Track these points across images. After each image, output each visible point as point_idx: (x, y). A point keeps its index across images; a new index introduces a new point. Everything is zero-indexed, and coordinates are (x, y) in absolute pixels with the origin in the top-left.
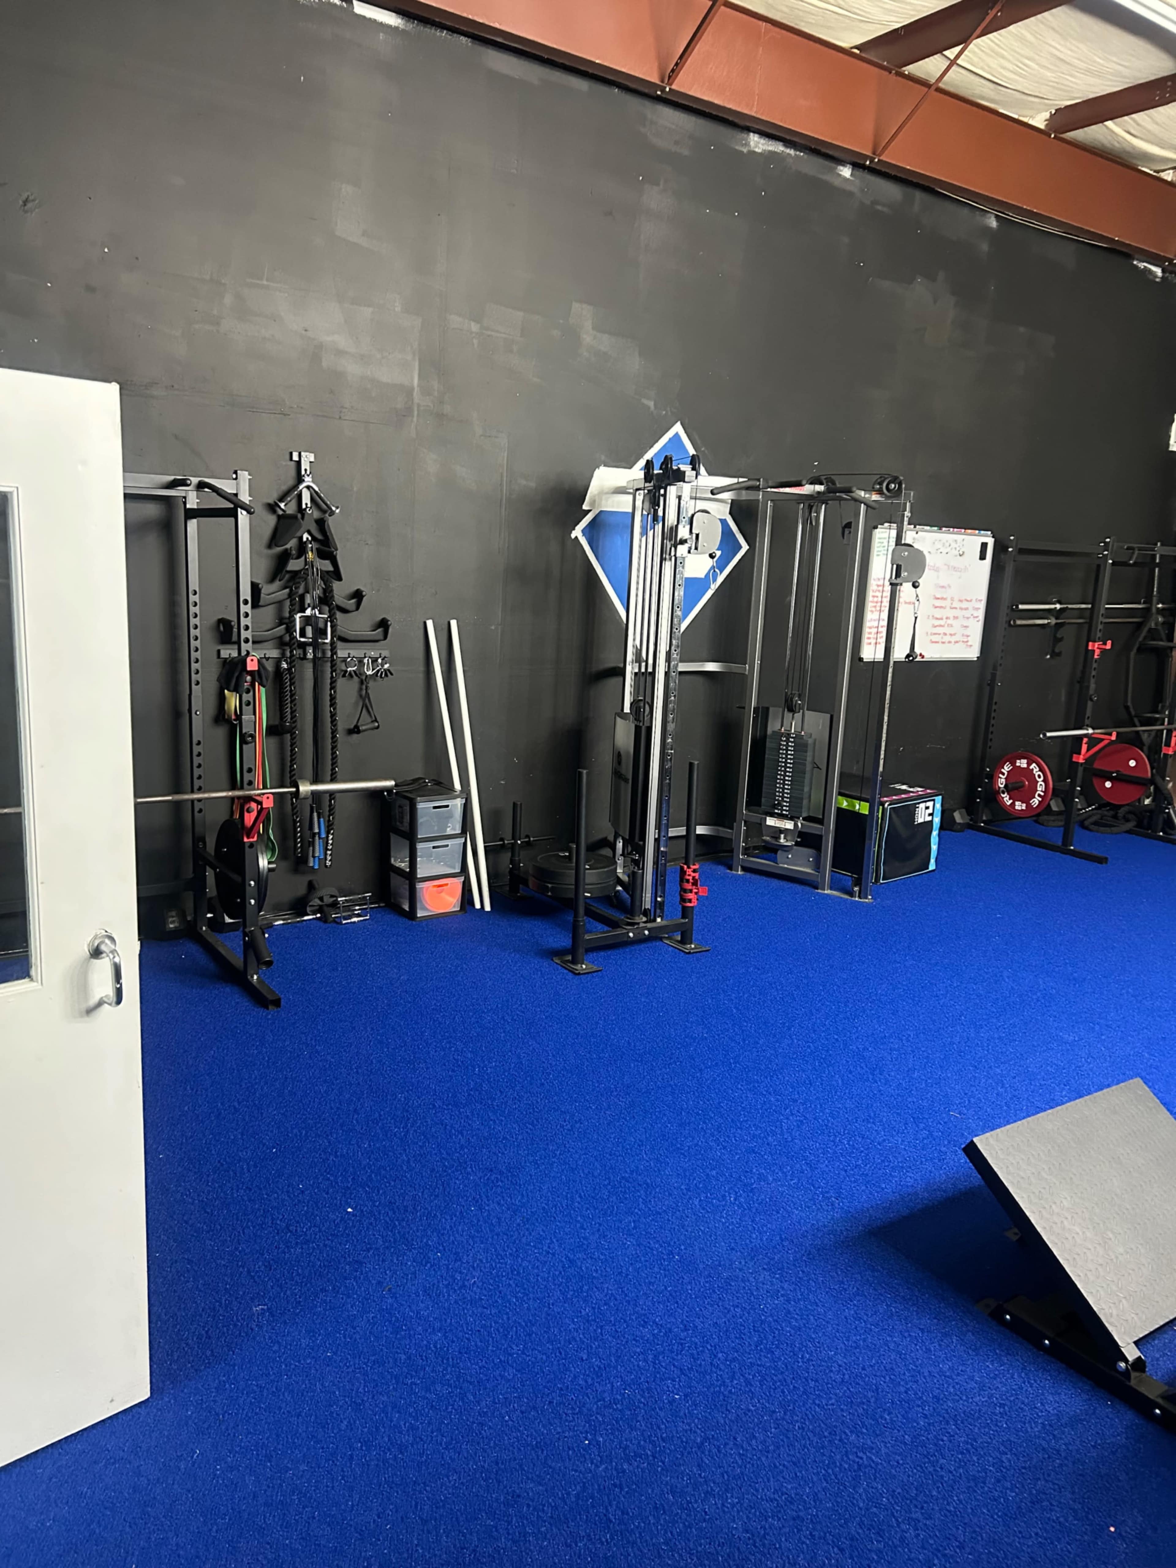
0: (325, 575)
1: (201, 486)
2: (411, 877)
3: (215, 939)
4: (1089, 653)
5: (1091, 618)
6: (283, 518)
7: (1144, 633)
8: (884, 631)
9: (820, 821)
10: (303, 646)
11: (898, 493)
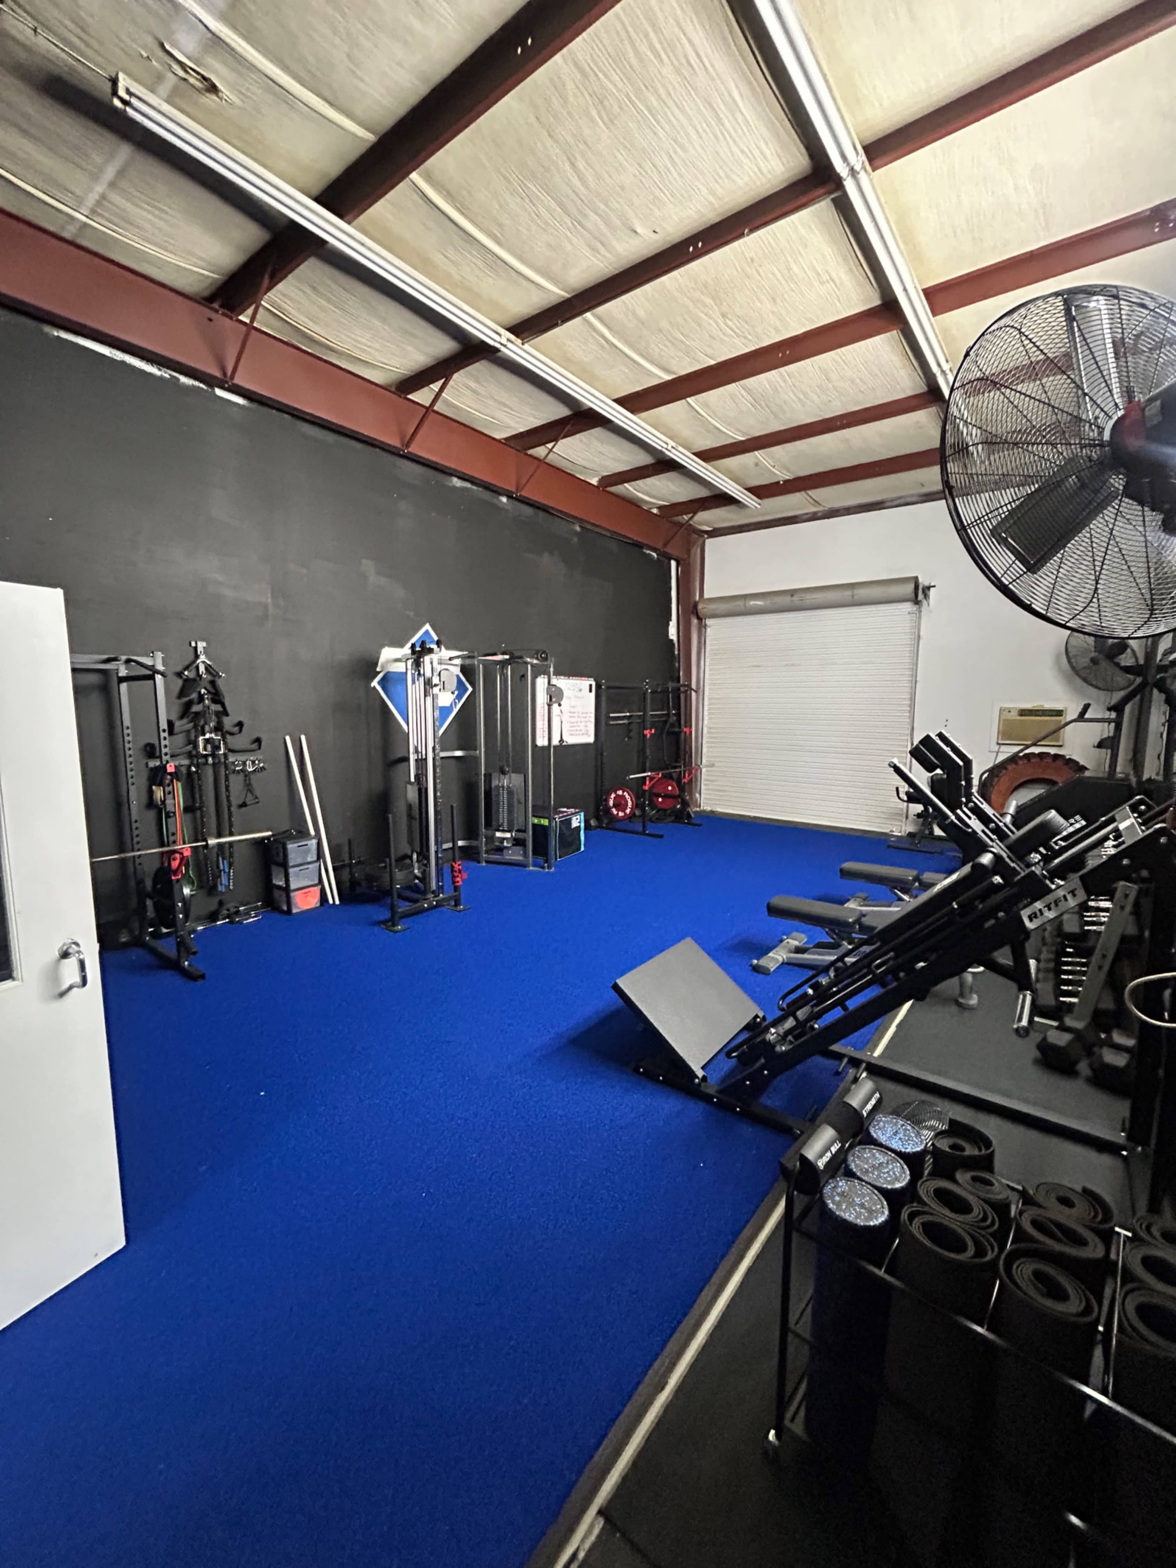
0: (218, 714)
1: (128, 661)
2: (287, 890)
3: (155, 943)
4: (645, 736)
5: (644, 718)
6: (187, 681)
7: (668, 725)
8: (546, 730)
9: (524, 831)
10: (206, 756)
11: (546, 659)
